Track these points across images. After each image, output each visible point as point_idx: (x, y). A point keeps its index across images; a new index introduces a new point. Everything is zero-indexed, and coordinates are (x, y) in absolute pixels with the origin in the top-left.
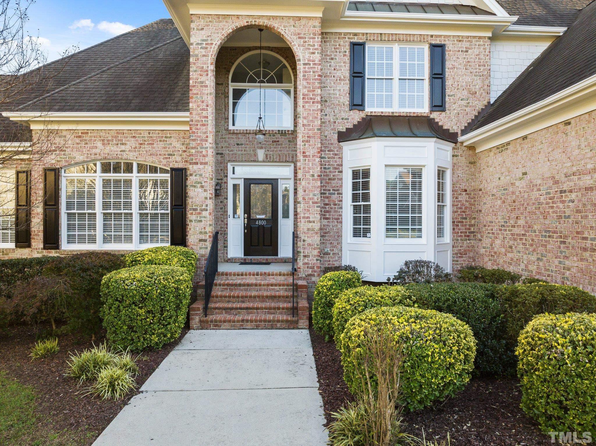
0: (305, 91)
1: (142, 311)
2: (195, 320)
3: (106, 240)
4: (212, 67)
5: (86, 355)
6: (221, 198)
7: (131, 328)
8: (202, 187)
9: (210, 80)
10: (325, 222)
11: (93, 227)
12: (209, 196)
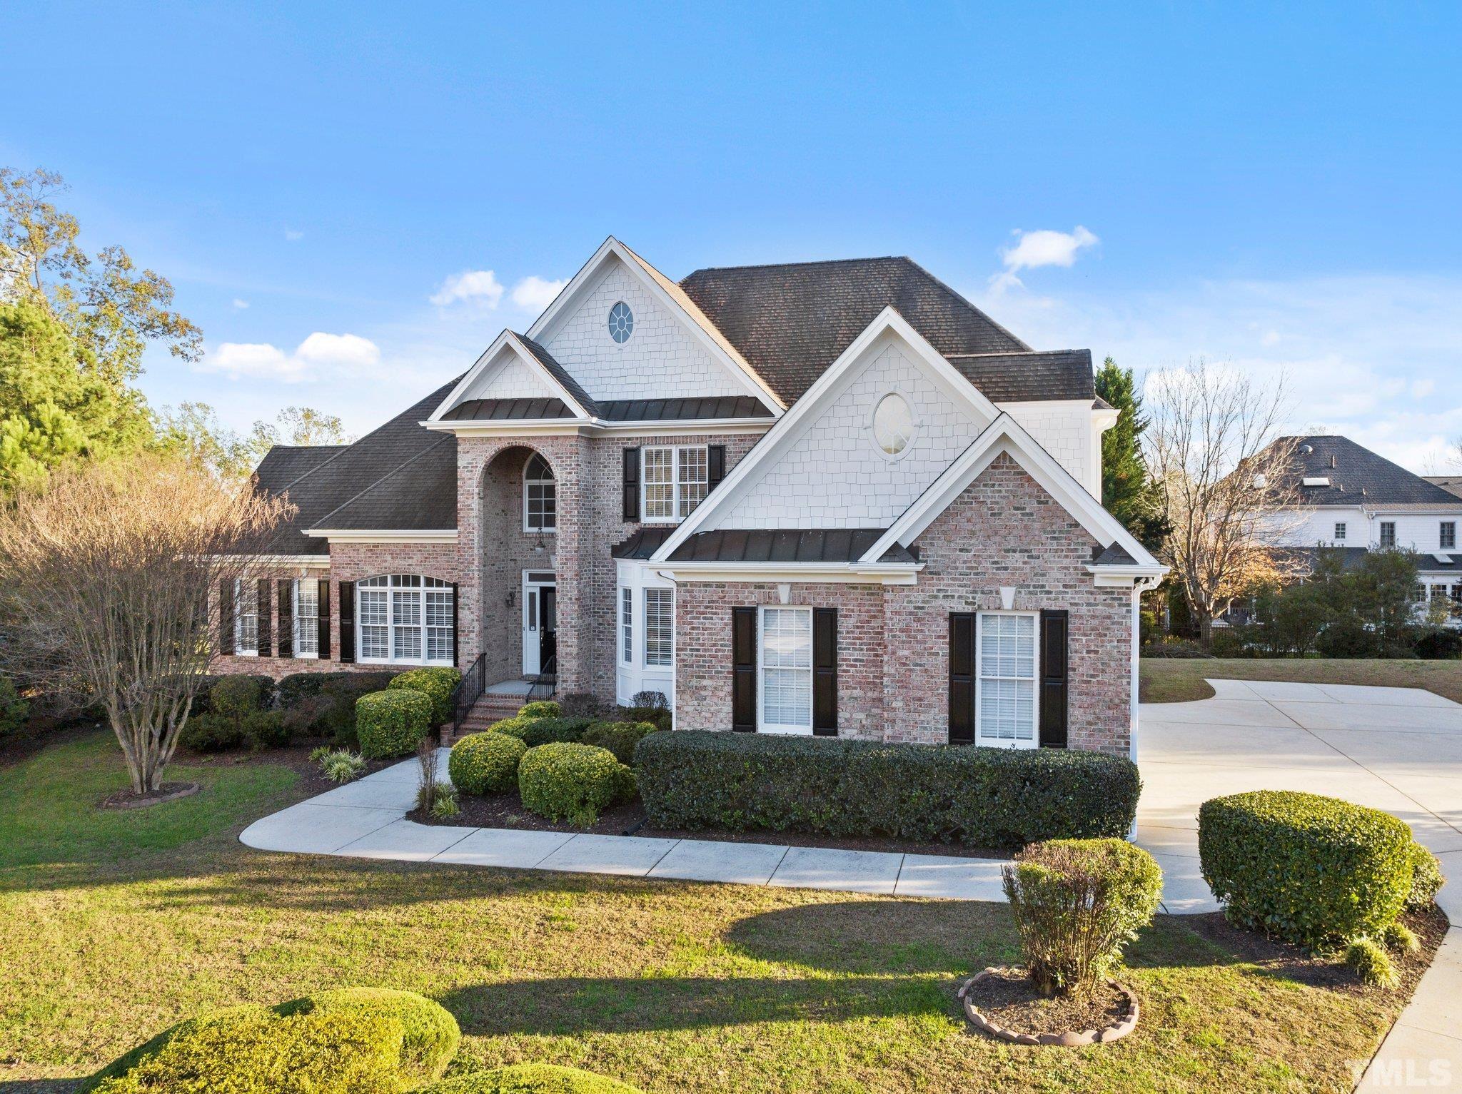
1: (378, 727)
2: (445, 739)
3: (398, 653)
4: (477, 490)
5: (334, 755)
6: (515, 609)
7: (372, 739)
8: (469, 609)
9: (475, 503)
11: (385, 641)
12: (475, 618)
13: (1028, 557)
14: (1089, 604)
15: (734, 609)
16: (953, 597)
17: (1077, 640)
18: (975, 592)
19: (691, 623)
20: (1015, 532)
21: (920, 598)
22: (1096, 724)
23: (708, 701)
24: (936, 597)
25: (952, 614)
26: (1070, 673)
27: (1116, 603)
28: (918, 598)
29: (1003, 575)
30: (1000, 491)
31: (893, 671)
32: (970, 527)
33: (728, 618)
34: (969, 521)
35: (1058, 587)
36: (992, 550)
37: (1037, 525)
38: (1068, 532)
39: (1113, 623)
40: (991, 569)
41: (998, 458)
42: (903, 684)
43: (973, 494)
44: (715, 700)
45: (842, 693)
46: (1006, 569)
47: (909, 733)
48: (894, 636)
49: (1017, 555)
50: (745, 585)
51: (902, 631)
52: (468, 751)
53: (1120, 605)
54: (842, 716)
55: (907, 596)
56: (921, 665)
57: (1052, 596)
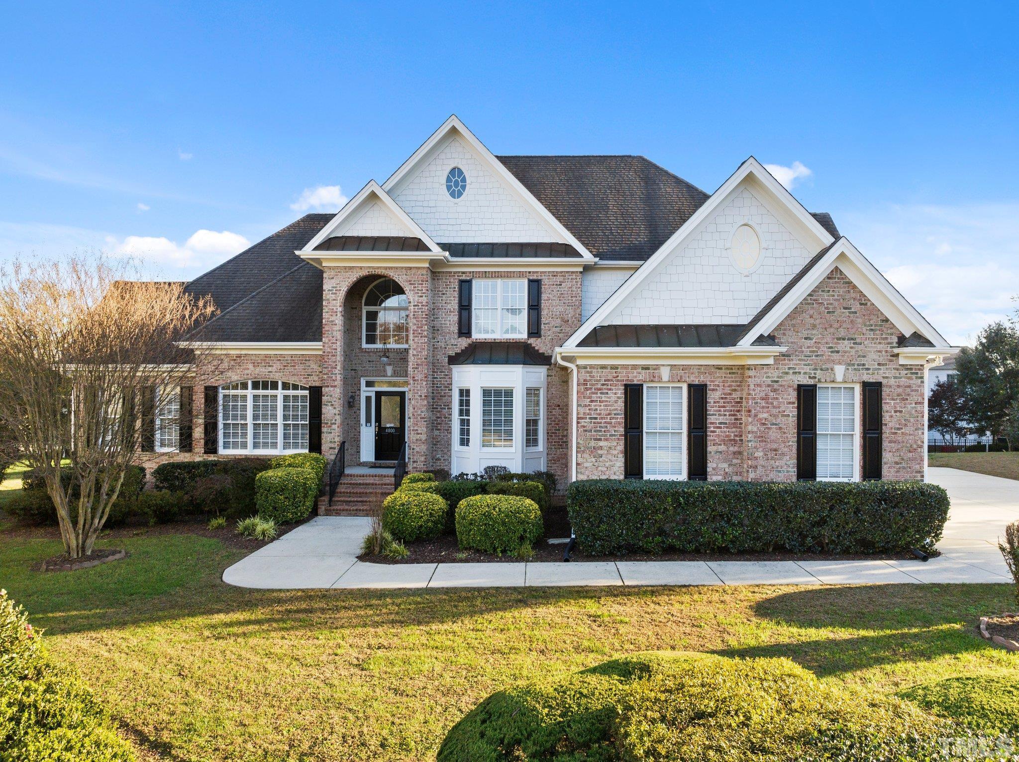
0: (415, 327)
1: (282, 497)
2: (322, 509)
3: (256, 445)
4: (340, 309)
5: (247, 521)
6: (355, 409)
7: (275, 508)
8: (332, 405)
9: (339, 320)
10: (436, 433)
11: (245, 435)
12: (337, 412)
13: (854, 343)
14: (895, 378)
15: (626, 386)
16: (800, 373)
17: (888, 403)
18: (816, 369)
19: (590, 397)
20: (844, 326)
21: (776, 374)
22: (901, 463)
23: (603, 458)
24: (787, 373)
25: (799, 386)
26: (883, 427)
27: (914, 376)
28: (774, 374)
29: (835, 356)
30: (834, 296)
31: (755, 429)
32: (812, 321)
33: (620, 392)
34: (811, 317)
35: (874, 365)
36: (828, 339)
37: (859, 320)
38: (881, 326)
39: (912, 391)
40: (827, 353)
41: (832, 271)
42: (762, 439)
43: (814, 298)
44: (610, 457)
45: (711, 448)
46: (838, 352)
47: (767, 475)
48: (756, 403)
49: (846, 342)
50: (634, 367)
51: (763, 399)
52: (403, 505)
53: (917, 378)
54: (711, 466)
55: (766, 373)
56: (776, 424)
57: (870, 372)
